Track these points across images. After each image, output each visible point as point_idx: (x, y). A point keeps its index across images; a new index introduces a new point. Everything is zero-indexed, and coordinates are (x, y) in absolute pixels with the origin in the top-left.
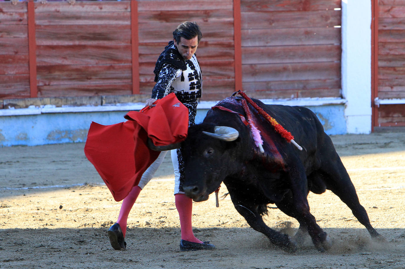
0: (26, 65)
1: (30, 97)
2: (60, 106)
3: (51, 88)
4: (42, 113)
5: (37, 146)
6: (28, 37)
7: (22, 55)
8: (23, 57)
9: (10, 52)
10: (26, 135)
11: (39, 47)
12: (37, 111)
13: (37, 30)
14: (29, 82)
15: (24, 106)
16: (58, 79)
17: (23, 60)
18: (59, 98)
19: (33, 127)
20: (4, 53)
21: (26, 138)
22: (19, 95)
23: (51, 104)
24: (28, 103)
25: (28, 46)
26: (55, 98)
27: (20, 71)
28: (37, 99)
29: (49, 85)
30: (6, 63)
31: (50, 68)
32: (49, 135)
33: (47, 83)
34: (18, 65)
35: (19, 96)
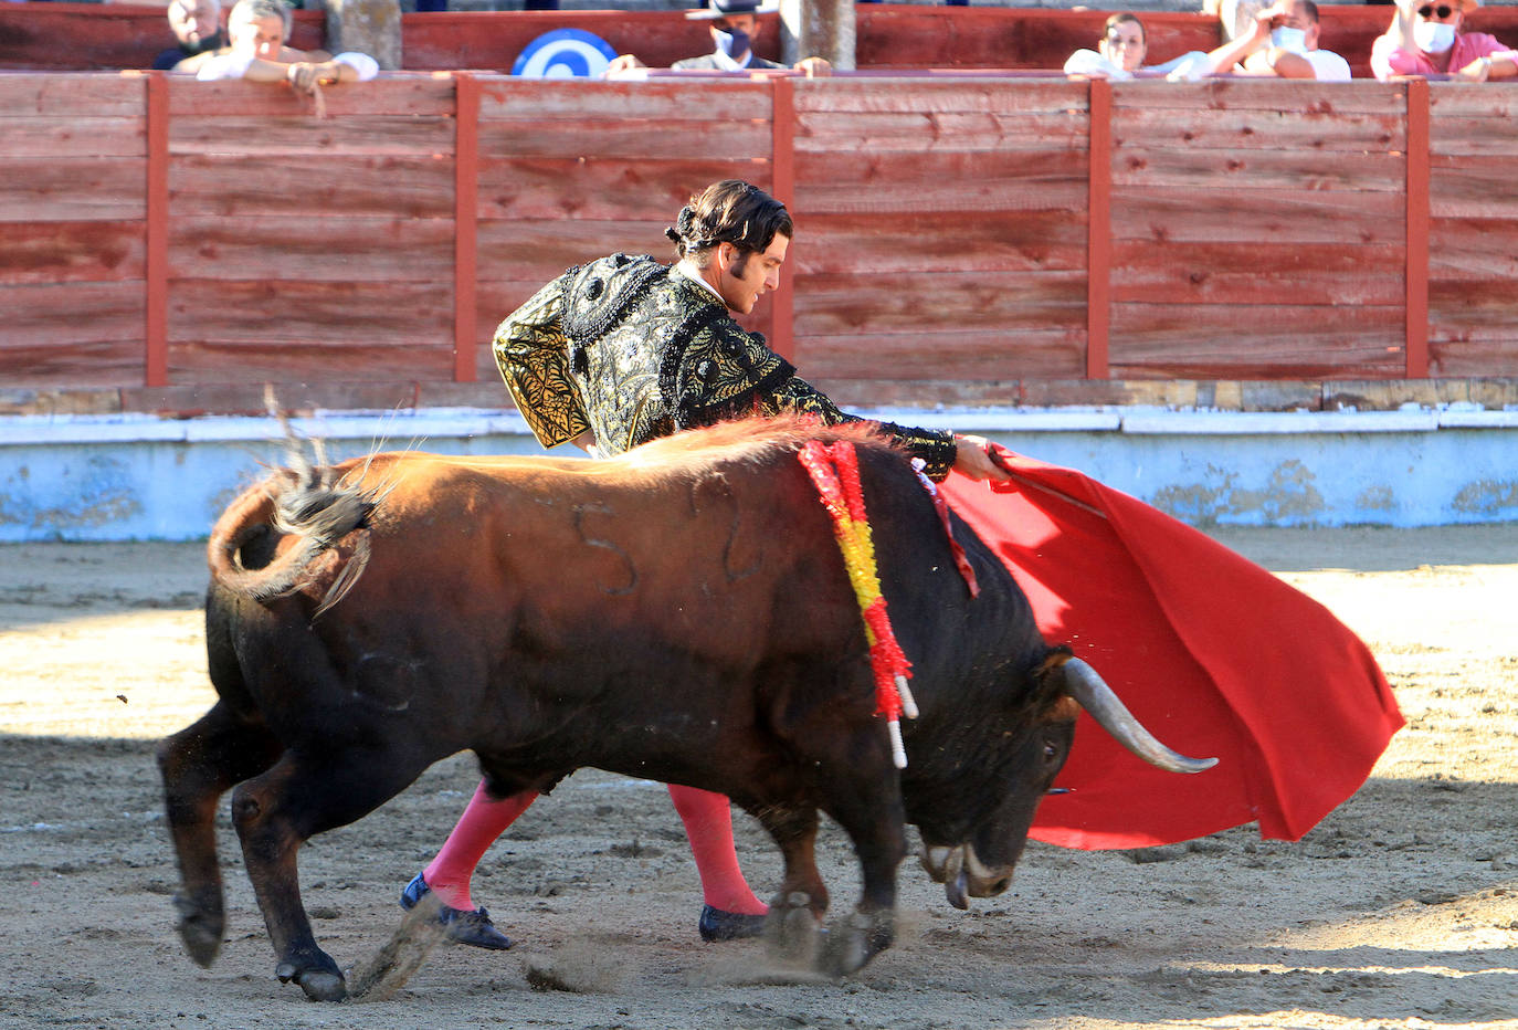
0: (1397, 277)
1: (1405, 376)
2: (1499, 408)
3: (1472, 350)
4: (1441, 428)
5: (1423, 527)
6: (1406, 191)
7: (1387, 246)
8: (1389, 253)
9: (1348, 235)
10: (1389, 492)
11: (1438, 222)
12: (1427, 421)
13: (1434, 171)
14: (1405, 330)
15: (1387, 403)
16: (1495, 324)
17: (1389, 261)
18: (1494, 380)
19: (1411, 469)
20: (1327, 239)
21: (1388, 503)
22: (1370, 368)
23: (1469, 399)
24: (1399, 396)
25: (1406, 218)
26: (1484, 380)
27: (1377, 296)
28: (1426, 382)
29: (1465, 340)
30: (1334, 269)
31: (1468, 291)
32: (1460, 496)
33: (1460, 337)
34: (1371, 278)
35: (1370, 373)
